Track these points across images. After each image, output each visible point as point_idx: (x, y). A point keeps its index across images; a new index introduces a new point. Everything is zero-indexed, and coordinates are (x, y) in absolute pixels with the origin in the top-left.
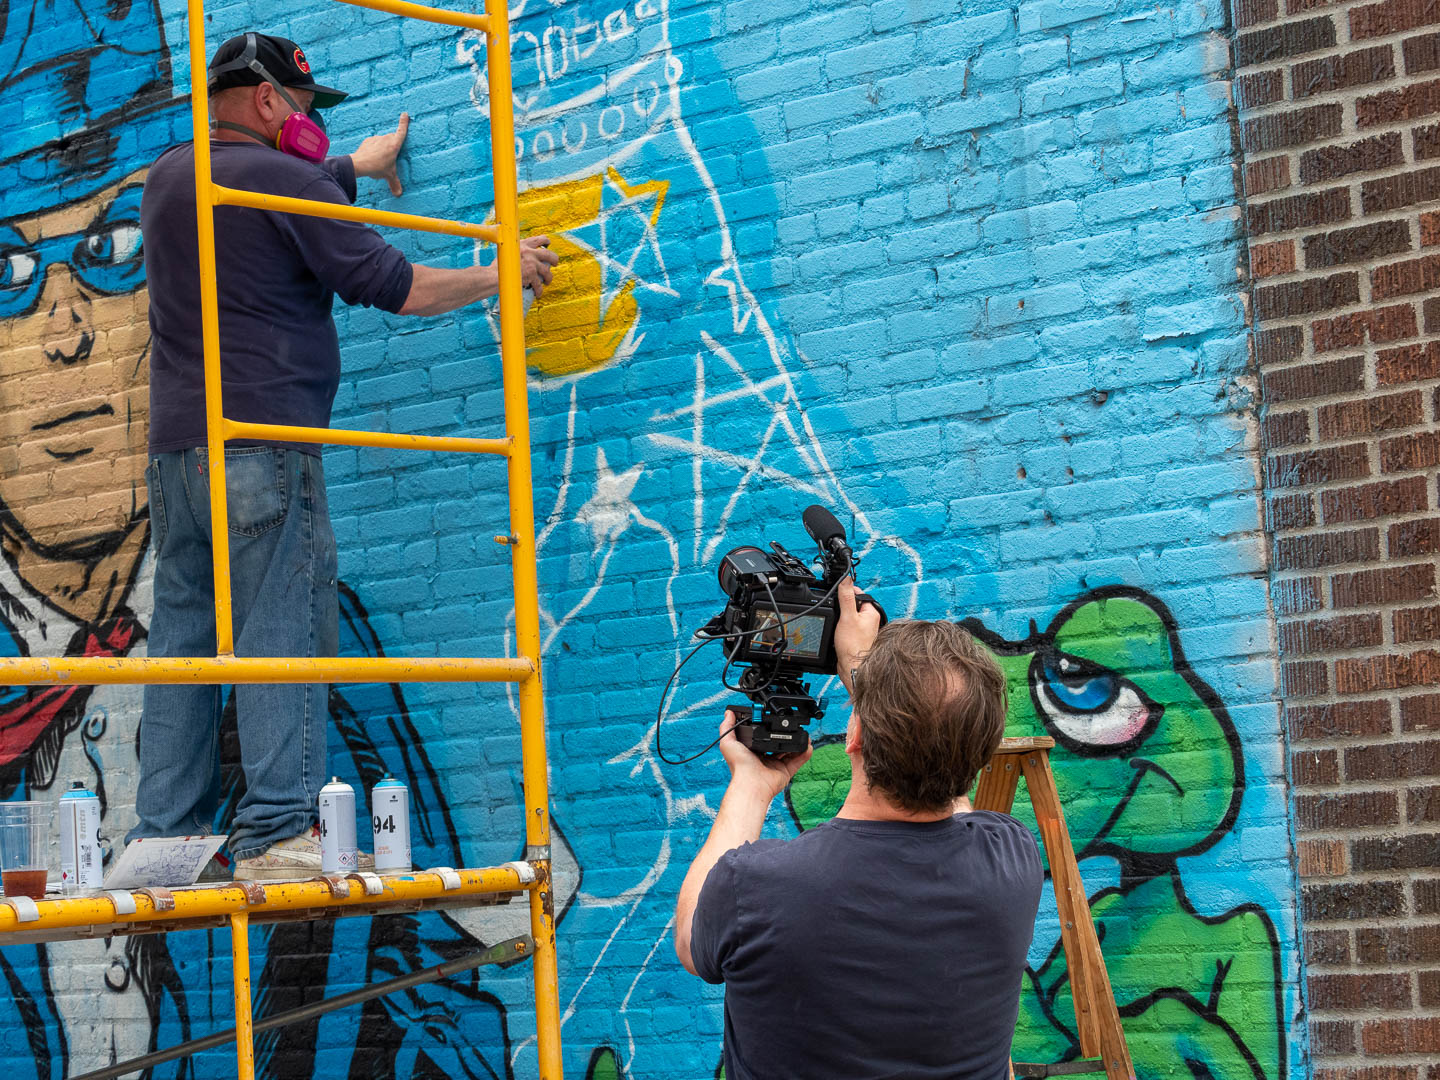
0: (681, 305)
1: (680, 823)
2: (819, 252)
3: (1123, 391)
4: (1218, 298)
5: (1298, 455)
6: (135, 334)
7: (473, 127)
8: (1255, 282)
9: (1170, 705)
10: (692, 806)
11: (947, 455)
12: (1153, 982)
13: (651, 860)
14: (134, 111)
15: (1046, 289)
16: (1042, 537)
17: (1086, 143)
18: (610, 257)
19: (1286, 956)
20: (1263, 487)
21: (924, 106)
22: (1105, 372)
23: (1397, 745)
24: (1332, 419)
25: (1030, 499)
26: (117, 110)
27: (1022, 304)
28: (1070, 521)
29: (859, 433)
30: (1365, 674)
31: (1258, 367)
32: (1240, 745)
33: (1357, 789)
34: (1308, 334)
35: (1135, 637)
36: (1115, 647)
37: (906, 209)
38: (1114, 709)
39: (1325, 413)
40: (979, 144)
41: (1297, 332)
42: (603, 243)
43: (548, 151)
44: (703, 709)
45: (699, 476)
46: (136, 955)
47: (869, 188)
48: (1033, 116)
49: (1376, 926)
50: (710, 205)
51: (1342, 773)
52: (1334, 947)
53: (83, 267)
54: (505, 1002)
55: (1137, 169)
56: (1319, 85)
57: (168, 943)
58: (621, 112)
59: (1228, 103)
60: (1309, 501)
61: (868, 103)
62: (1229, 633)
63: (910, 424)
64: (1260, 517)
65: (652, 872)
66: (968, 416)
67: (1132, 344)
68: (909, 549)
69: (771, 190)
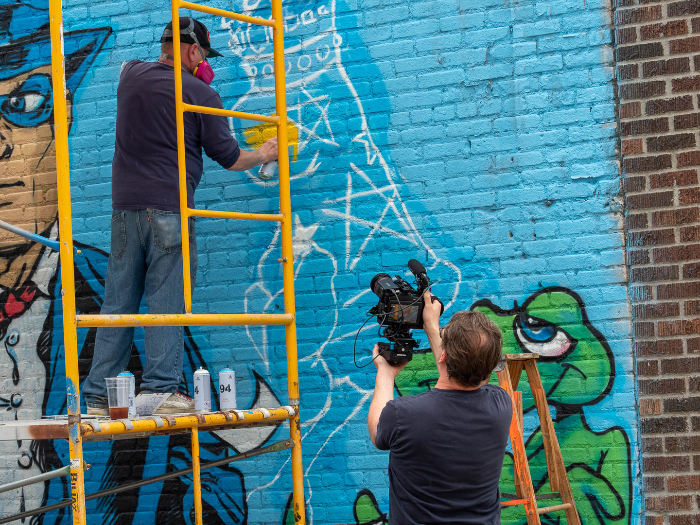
0: (340, 150)
1: (336, 389)
2: (411, 130)
3: (560, 201)
4: (607, 162)
5: (643, 233)
6: (38, 147)
7: (230, 59)
8: (623, 156)
9: (580, 340)
10: (343, 381)
11: (474, 225)
12: (571, 460)
13: (321, 406)
14: (39, 37)
15: (524, 154)
16: (521, 263)
17: (545, 90)
18: (303, 125)
19: (633, 449)
20: (625, 246)
21: (465, 67)
22: (552, 192)
23: (685, 359)
24: (658, 218)
25: (515, 247)
26: (28, 36)
27: (512, 160)
28: (534, 257)
29: (431, 213)
30: (671, 328)
31: (624, 193)
32: (613, 357)
33: (666, 377)
34: (648, 180)
35: (565, 309)
36: (555, 313)
37: (456, 113)
38: (554, 340)
39: (655, 215)
40: (492, 86)
41: (643, 179)
42: (299, 118)
43: (270, 74)
44: (349, 337)
45: (349, 230)
46: (36, 451)
47: (437, 102)
48: (519, 75)
49: (674, 436)
50: (356, 104)
51: (660, 370)
52: (655, 445)
53: (7, 113)
54: (243, 471)
55: (569, 103)
56: (655, 72)
57: (54, 445)
58: (310, 58)
59: (612, 77)
60: (647, 252)
61: (438, 64)
62: (609, 309)
63: (456, 210)
64: (624, 259)
65: (322, 411)
66: (485, 208)
67: (565, 180)
68: (455, 267)
69: (388, 100)
